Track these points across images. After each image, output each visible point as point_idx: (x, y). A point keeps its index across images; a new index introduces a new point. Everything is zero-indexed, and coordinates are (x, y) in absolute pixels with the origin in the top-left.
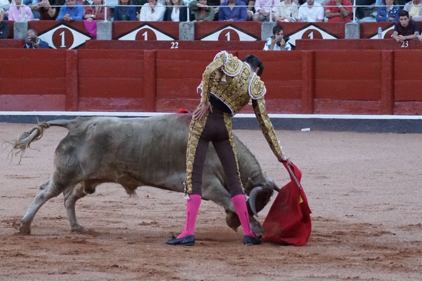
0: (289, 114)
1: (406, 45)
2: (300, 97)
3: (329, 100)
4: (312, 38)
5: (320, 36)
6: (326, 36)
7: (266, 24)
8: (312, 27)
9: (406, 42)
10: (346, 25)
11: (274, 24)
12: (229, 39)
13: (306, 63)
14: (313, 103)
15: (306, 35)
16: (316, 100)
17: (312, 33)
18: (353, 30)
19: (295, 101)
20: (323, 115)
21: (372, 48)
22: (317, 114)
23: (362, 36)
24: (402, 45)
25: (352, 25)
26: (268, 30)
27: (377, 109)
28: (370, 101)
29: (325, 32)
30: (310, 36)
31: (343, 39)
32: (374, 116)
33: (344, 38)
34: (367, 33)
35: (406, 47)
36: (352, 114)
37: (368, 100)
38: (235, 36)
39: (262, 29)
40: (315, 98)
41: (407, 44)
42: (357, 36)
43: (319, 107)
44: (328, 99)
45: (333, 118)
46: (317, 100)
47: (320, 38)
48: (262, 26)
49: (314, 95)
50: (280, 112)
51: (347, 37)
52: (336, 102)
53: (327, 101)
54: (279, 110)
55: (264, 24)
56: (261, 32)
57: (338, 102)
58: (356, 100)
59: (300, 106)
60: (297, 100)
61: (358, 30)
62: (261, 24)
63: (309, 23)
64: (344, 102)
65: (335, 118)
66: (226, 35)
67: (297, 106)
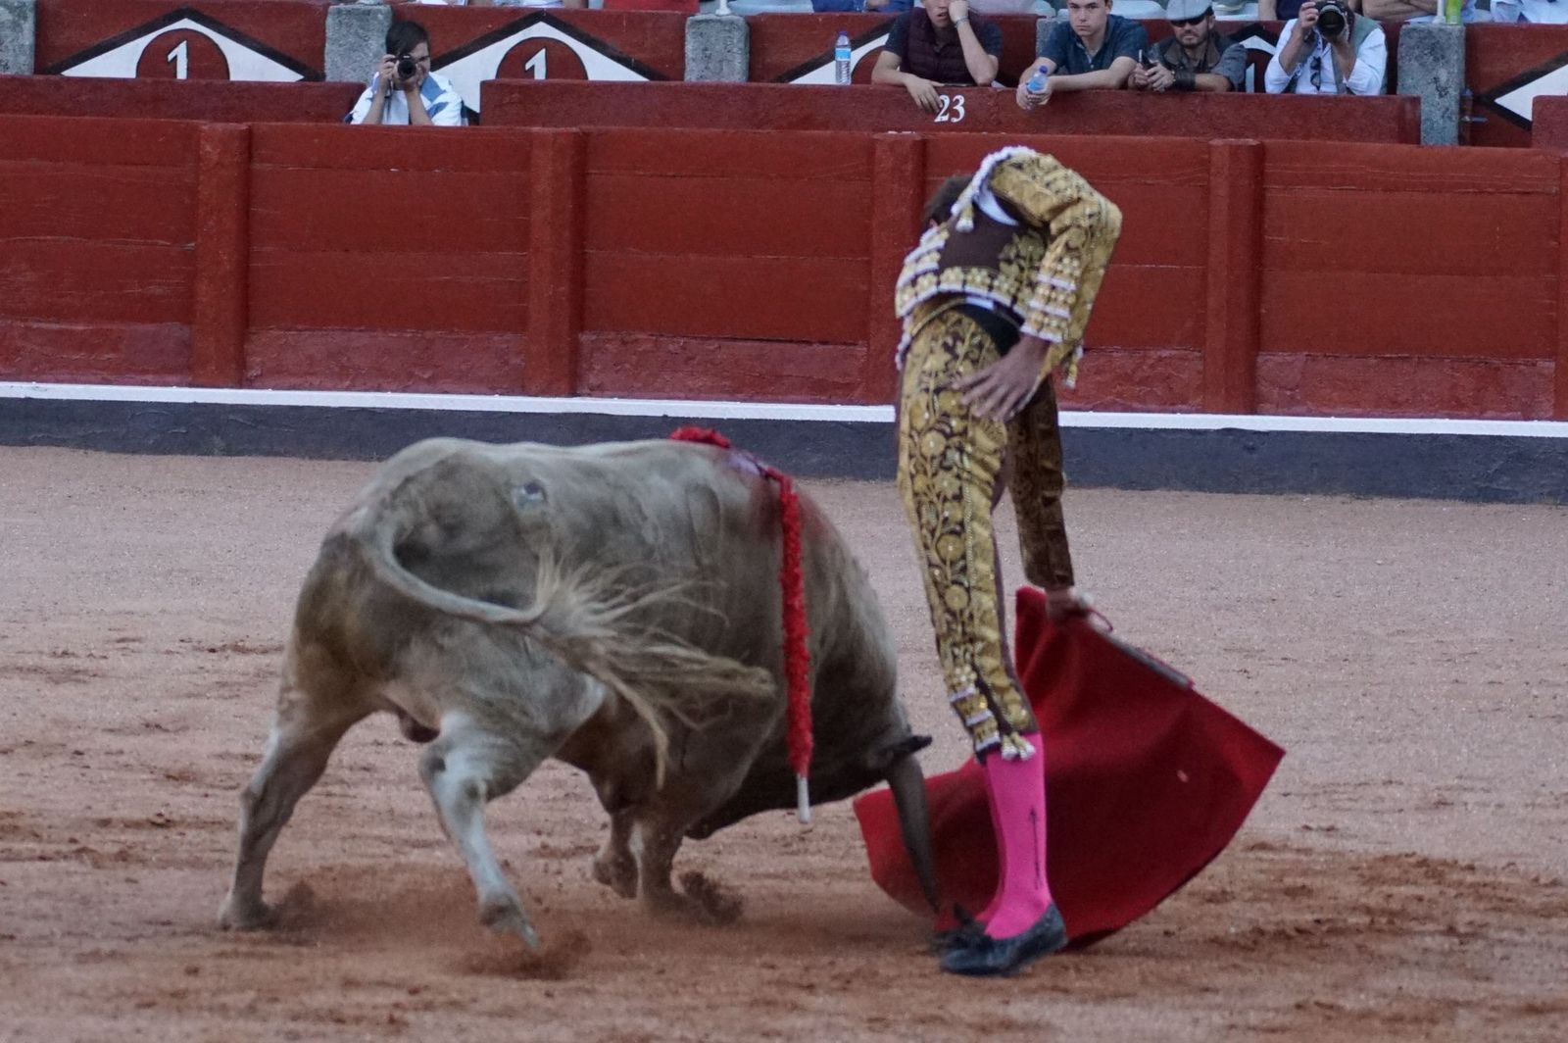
0: (472, 393)
1: (956, 114)
2: (519, 322)
3: (644, 340)
4: (540, 74)
5: (577, 66)
6: (601, 68)
7: (349, 12)
8: (541, 30)
9: (957, 101)
10: (688, 22)
11: (380, 11)
12: (182, 73)
13: (547, 177)
14: (575, 349)
15: (514, 61)
16: (586, 338)
17: (542, 53)
18: (719, 47)
19: (496, 338)
20: (616, 401)
21: (806, 122)
22: (590, 395)
23: (753, 72)
24: (937, 115)
25: (718, 25)
26: (351, 39)
27: (847, 380)
28: (821, 347)
29: (598, 50)
30: (533, 68)
31: (678, 83)
32: (838, 407)
33: (682, 78)
34: (780, 56)
35: (955, 120)
36: (744, 401)
37: (809, 343)
38: (209, 61)
39: (329, 33)
40: (582, 329)
41: (960, 108)
42: (734, 71)
43: (598, 367)
44: (641, 336)
45: (661, 415)
46: (594, 337)
47: (578, 77)
48: (329, 21)
49: (580, 319)
50: (433, 385)
51: (694, 73)
52: (671, 347)
53: (636, 340)
54: (426, 376)
55: (339, 12)
56: (324, 46)
57: (683, 348)
58: (761, 340)
59: (515, 361)
60: (509, 336)
61: (741, 45)
62: (325, 14)
63: (528, 13)
64: (713, 345)
65: (671, 414)
66: (170, 57)
67: (506, 363)
